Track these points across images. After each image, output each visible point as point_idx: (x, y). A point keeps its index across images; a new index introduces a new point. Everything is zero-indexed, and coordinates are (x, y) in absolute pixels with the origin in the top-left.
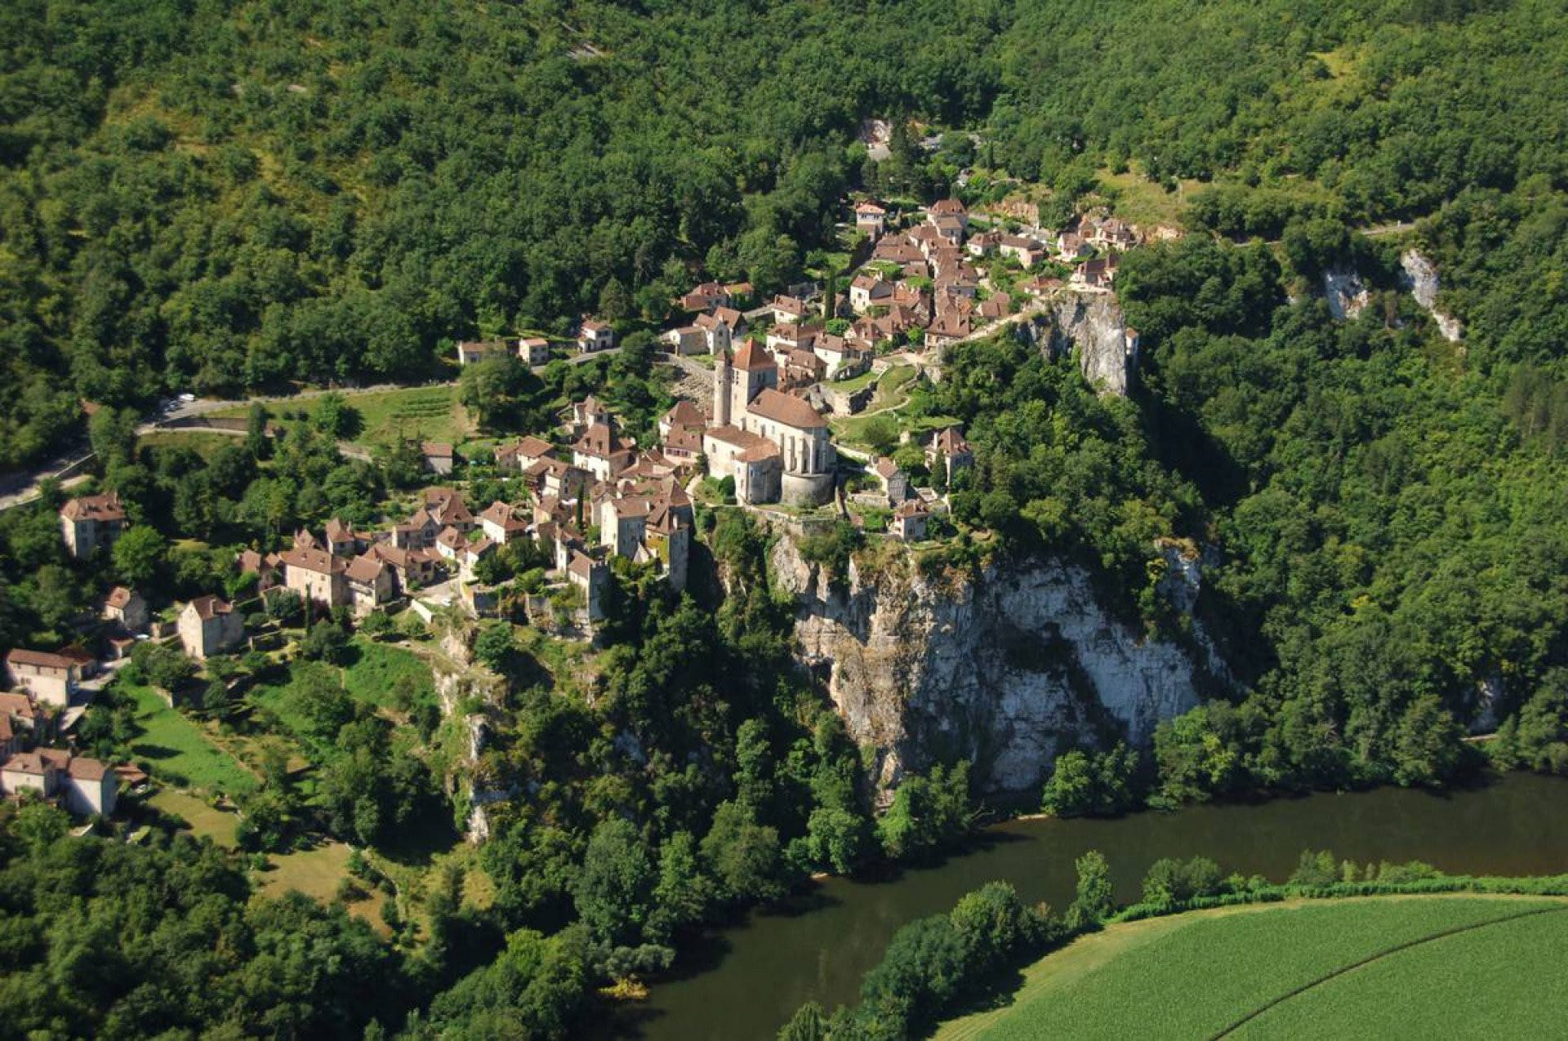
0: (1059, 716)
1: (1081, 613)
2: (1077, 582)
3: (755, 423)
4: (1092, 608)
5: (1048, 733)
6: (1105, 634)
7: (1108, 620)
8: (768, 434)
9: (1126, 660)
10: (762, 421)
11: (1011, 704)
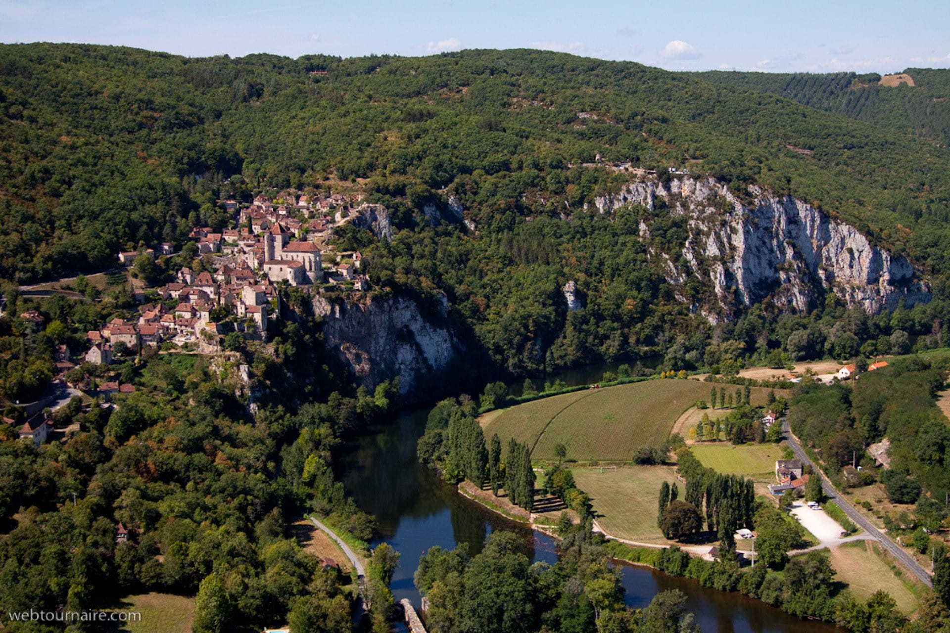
0: (414, 362)
1: (416, 320)
2: (412, 308)
3: (289, 256)
4: (419, 318)
5: (411, 369)
6: (423, 328)
7: (424, 322)
8: (295, 258)
9: (431, 338)
10: (290, 254)
11: (400, 357)
